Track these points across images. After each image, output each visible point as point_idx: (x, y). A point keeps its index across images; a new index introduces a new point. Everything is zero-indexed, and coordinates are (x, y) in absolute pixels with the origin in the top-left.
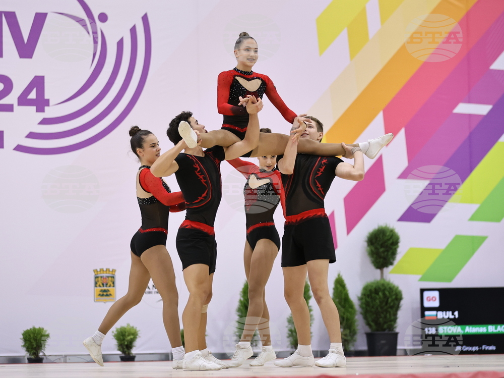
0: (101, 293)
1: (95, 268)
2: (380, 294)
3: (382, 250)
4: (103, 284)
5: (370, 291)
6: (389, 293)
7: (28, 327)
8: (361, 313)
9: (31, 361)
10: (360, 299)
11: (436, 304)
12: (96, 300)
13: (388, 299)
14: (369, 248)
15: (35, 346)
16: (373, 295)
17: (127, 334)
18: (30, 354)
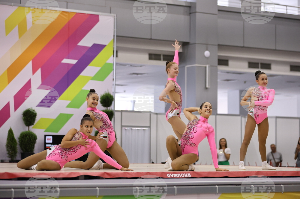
2: (28, 137)
3: (29, 118)
5: (24, 135)
6: (32, 136)
8: (19, 145)
10: (19, 139)
11: (51, 141)
13: (31, 139)
14: (23, 118)
16: (25, 137)
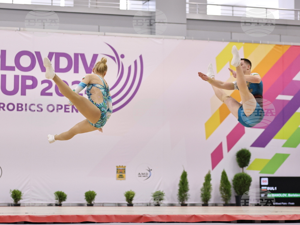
0: (119, 176)
1: (117, 165)
3: (243, 159)
4: (120, 172)
5: (238, 177)
6: (246, 178)
7: (88, 190)
8: (233, 187)
9: (88, 205)
10: (233, 181)
11: (267, 184)
12: (117, 179)
13: (245, 181)
14: (237, 159)
15: (90, 199)
16: (239, 179)
17: (130, 194)
18: (88, 202)
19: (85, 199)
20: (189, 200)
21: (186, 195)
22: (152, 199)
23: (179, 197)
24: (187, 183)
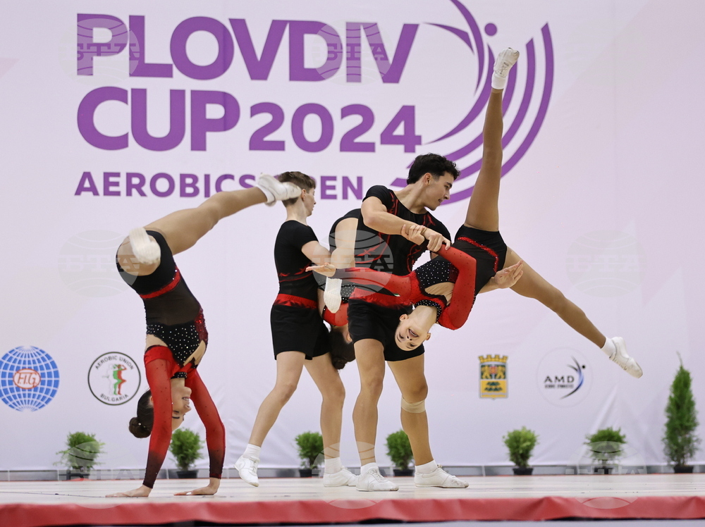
0: (489, 387)
1: (480, 354)
4: (491, 376)
7: (394, 430)
9: (398, 473)
12: (482, 396)
15: (403, 454)
17: (522, 440)
18: (397, 465)
19: (388, 454)
20: (697, 454)
21: (689, 441)
22: (587, 453)
23: (669, 446)
24: (691, 404)
